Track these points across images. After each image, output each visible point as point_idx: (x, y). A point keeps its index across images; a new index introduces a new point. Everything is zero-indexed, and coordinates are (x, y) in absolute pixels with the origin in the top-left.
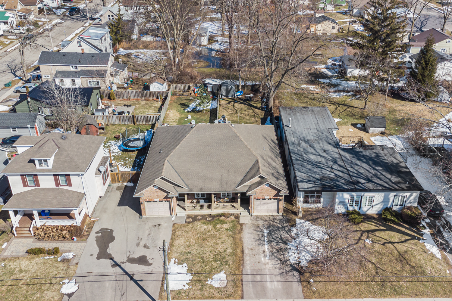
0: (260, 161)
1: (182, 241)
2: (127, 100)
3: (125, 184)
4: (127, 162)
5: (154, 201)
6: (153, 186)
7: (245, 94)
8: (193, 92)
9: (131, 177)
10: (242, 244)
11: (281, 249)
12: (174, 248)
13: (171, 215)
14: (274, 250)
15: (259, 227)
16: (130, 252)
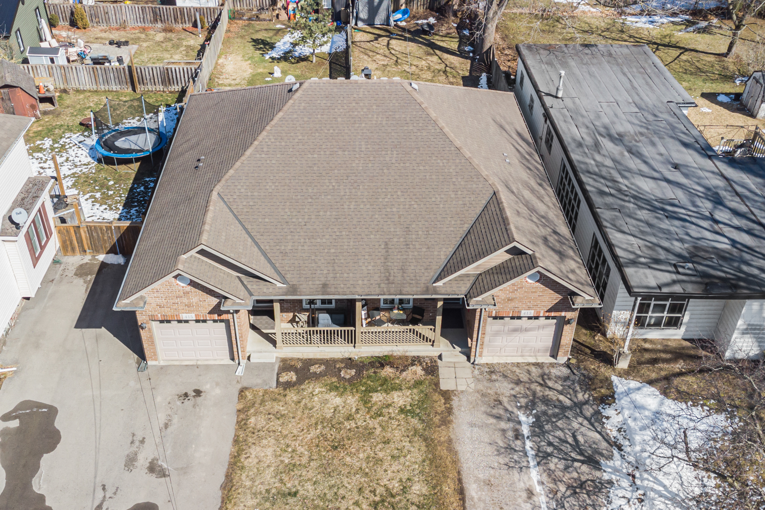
0: (504, 196)
1: (269, 452)
2: (117, 29)
3: (101, 257)
4: (111, 193)
5: (180, 321)
6: (176, 277)
7: (414, 17)
8: (283, 12)
9: (115, 240)
10: (455, 462)
11: (582, 485)
12: (244, 477)
13: (233, 359)
14: (562, 488)
15: (500, 403)
16: (104, 489)
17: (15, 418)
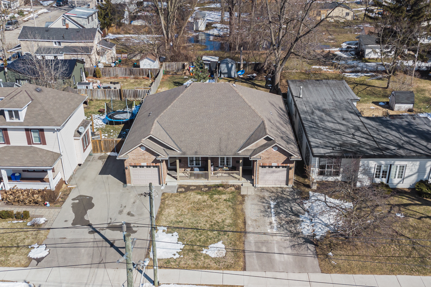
0: (267, 122)
1: (173, 211)
2: (114, 78)
3: (109, 154)
4: (112, 134)
6: (140, 146)
7: (247, 73)
8: (187, 71)
9: (115, 146)
10: (244, 214)
11: (291, 221)
12: (163, 217)
13: (160, 184)
14: (284, 222)
15: (264, 198)
16: (111, 219)
17: (77, 200)
